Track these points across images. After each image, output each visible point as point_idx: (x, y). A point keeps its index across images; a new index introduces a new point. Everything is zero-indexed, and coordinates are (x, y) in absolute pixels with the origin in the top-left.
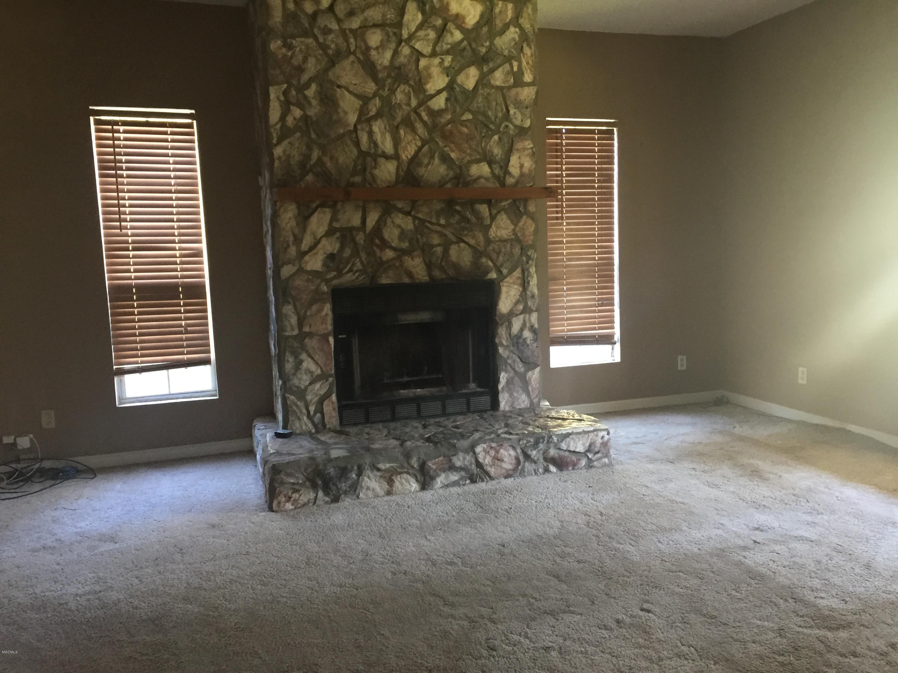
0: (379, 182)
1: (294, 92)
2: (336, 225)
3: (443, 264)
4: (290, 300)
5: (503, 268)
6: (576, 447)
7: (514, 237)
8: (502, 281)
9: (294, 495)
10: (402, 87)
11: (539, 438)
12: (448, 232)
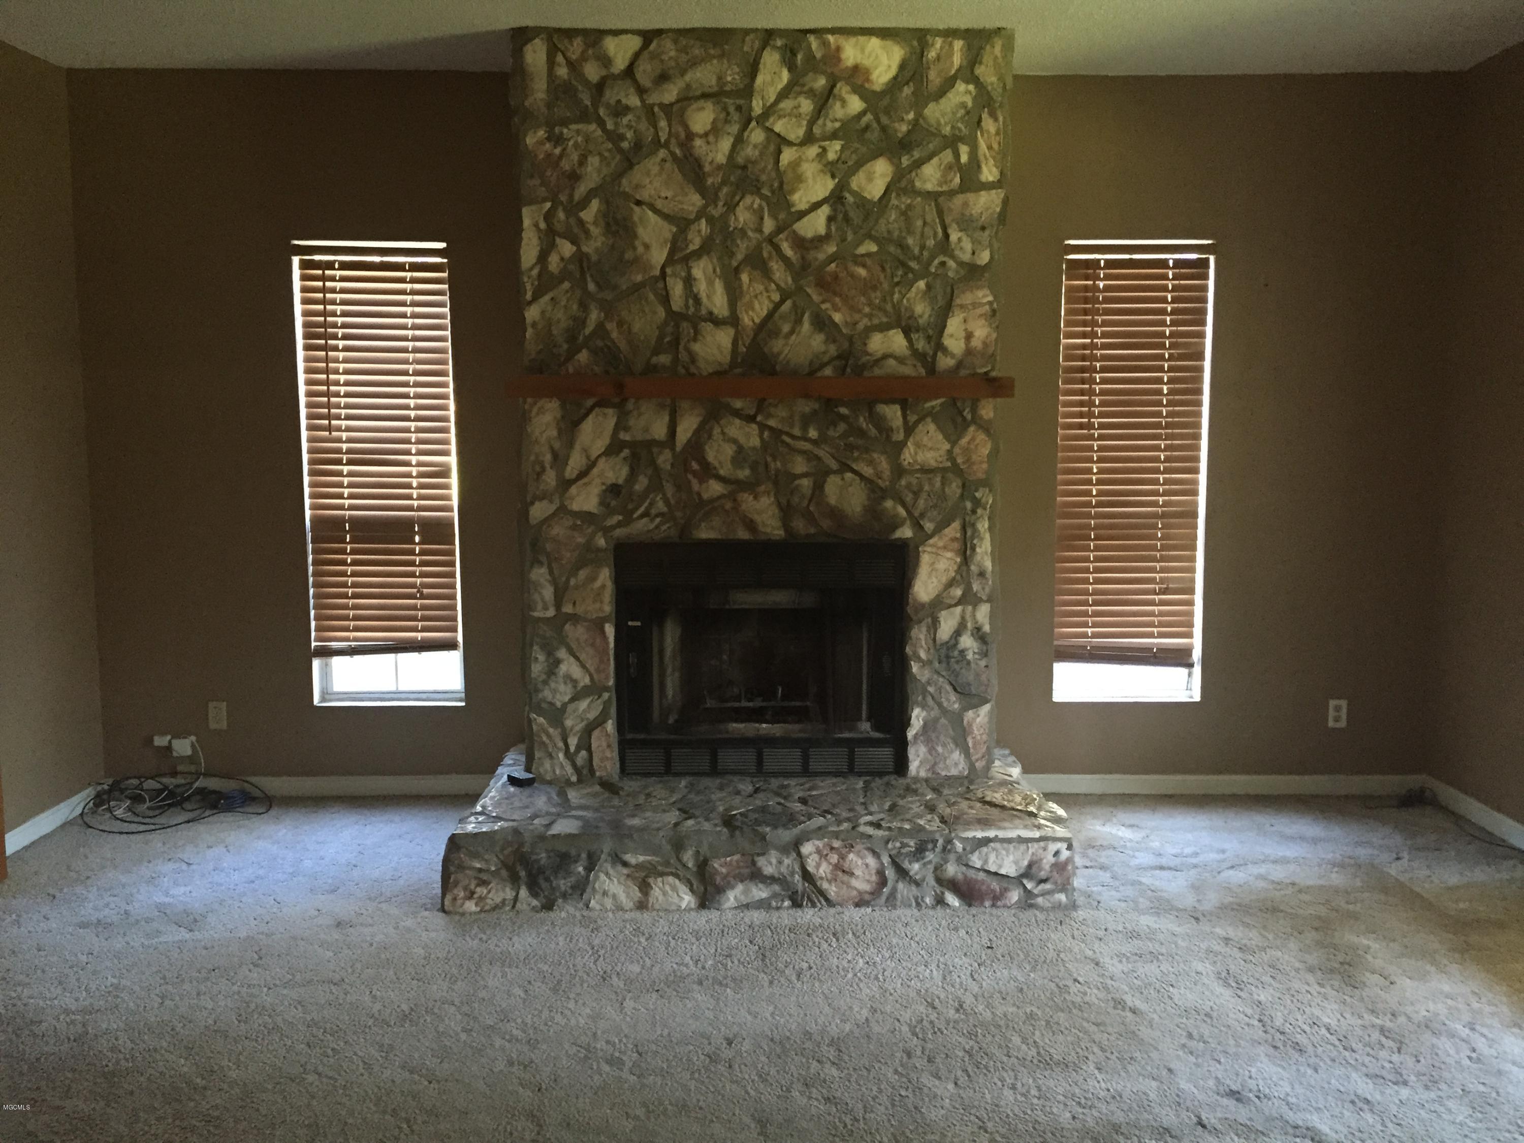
0: (701, 364)
1: (561, 215)
2: (624, 436)
3: (811, 508)
4: (544, 559)
5: (926, 520)
6: (1000, 867)
7: (949, 464)
8: (923, 542)
9: (478, 889)
10: (748, 200)
11: (926, 842)
12: (822, 452)
